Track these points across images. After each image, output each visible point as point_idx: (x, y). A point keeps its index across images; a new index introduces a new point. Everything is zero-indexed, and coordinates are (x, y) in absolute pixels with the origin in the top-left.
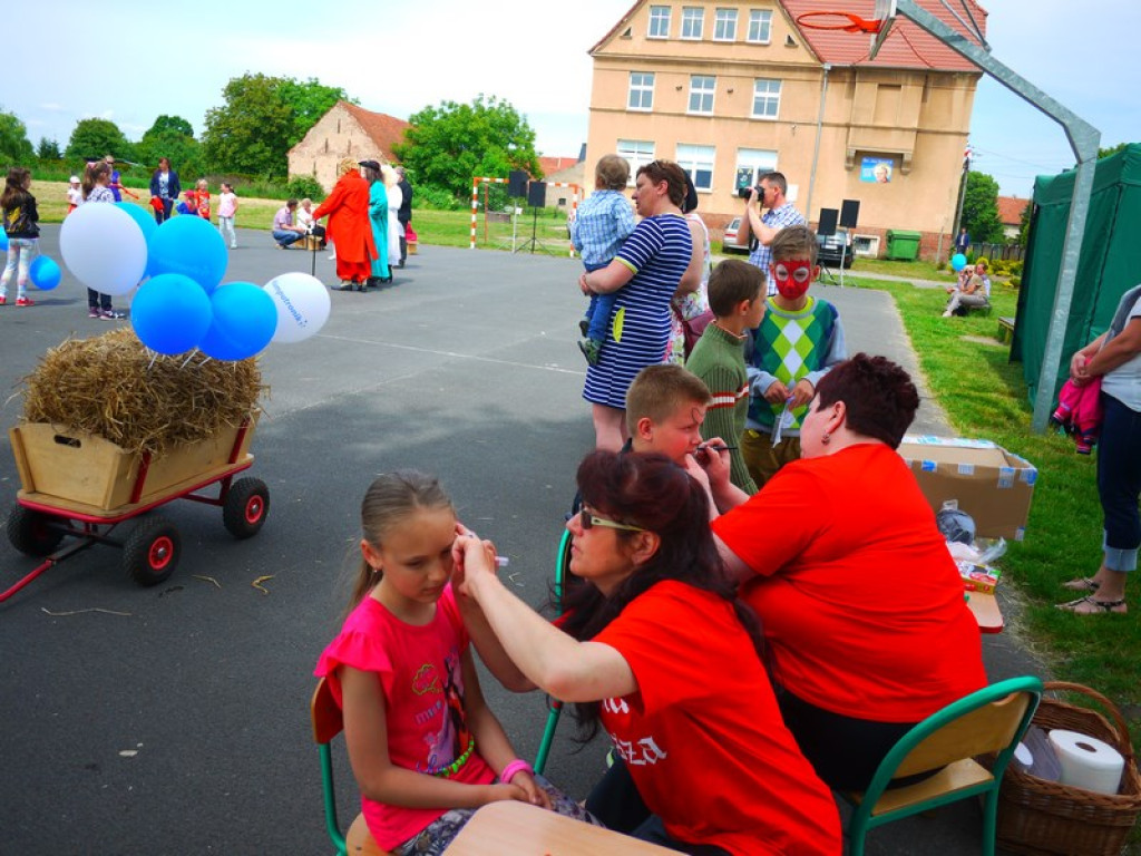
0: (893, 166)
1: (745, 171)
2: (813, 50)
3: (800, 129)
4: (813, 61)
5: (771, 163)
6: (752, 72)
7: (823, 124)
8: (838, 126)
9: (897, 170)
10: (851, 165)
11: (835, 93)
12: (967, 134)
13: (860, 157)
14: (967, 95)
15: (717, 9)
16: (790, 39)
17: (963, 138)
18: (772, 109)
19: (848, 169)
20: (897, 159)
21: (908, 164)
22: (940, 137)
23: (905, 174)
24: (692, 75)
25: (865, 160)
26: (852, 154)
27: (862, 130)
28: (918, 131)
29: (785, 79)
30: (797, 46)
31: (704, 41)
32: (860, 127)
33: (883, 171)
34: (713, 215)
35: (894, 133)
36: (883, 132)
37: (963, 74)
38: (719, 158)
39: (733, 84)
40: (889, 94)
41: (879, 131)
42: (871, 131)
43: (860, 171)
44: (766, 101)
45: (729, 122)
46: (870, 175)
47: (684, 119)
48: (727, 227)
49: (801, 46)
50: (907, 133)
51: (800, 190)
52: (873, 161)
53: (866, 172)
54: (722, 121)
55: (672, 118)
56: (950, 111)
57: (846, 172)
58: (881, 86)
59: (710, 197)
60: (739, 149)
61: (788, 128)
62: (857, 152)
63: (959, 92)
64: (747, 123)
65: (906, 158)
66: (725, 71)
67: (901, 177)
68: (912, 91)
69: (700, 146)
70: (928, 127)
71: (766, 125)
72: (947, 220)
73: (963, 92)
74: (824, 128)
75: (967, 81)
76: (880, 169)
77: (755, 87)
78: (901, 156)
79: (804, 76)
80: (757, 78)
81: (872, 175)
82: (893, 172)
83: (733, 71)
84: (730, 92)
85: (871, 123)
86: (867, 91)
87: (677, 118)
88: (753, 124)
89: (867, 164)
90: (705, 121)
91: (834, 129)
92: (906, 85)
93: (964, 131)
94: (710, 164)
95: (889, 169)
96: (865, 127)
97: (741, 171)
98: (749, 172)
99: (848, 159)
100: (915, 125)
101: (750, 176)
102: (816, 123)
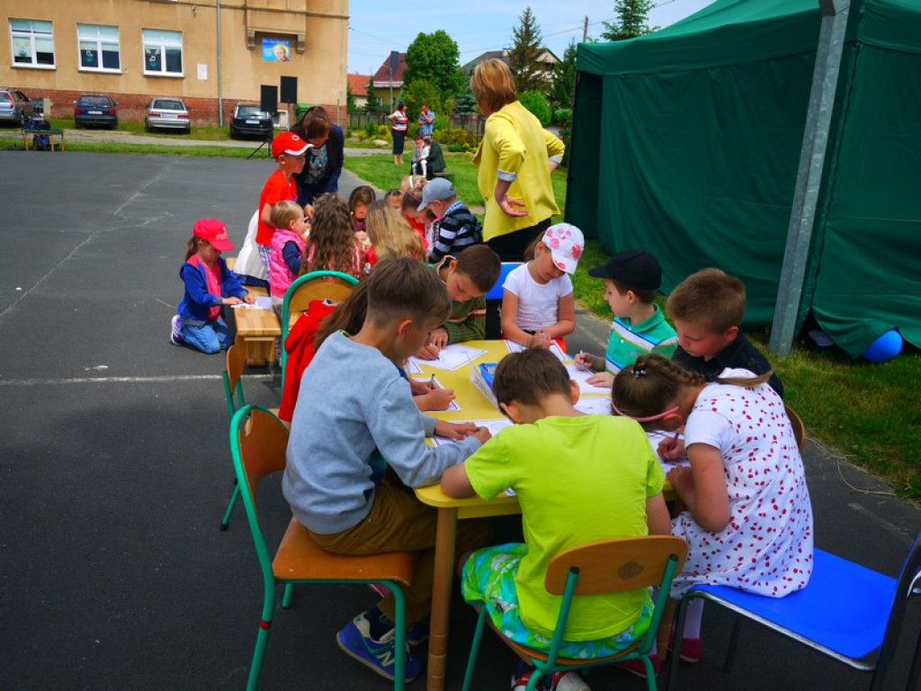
0: (289, 46)
1: (153, 51)
3: (200, 10)
5: (175, 43)
7: (221, 6)
8: (235, 8)
9: (294, 50)
10: (253, 45)
12: (347, 18)
13: (259, 39)
17: (344, 21)
19: (251, 49)
20: (292, 39)
21: (303, 44)
22: (326, 19)
23: (301, 53)
25: (265, 41)
26: (253, 35)
27: (258, 12)
28: (307, 15)
32: (255, 9)
33: (282, 51)
34: (128, 96)
35: (286, 15)
36: (277, 14)
38: (123, 39)
41: (274, 14)
42: (266, 13)
43: (262, 51)
46: (271, 55)
48: (148, 106)
50: (298, 16)
51: (209, 70)
52: (272, 42)
53: (267, 51)
57: (249, 52)
59: (122, 78)
60: (143, 29)
61: (189, 9)
62: (257, 33)
65: (300, 39)
67: (298, 56)
69: (101, 26)
70: (315, 11)
71: (166, 5)
72: (341, 93)
74: (224, 10)
76: (279, 49)
78: (295, 37)
81: (273, 53)
82: (291, 53)
85: (265, 6)
88: (153, 5)
89: (265, 44)
91: (232, 11)
93: (345, 15)
94: (116, 45)
95: (287, 49)
96: (261, 10)
97: (148, 52)
98: (157, 53)
99: (249, 40)
100: (303, 8)
101: (158, 57)
102: (215, 4)
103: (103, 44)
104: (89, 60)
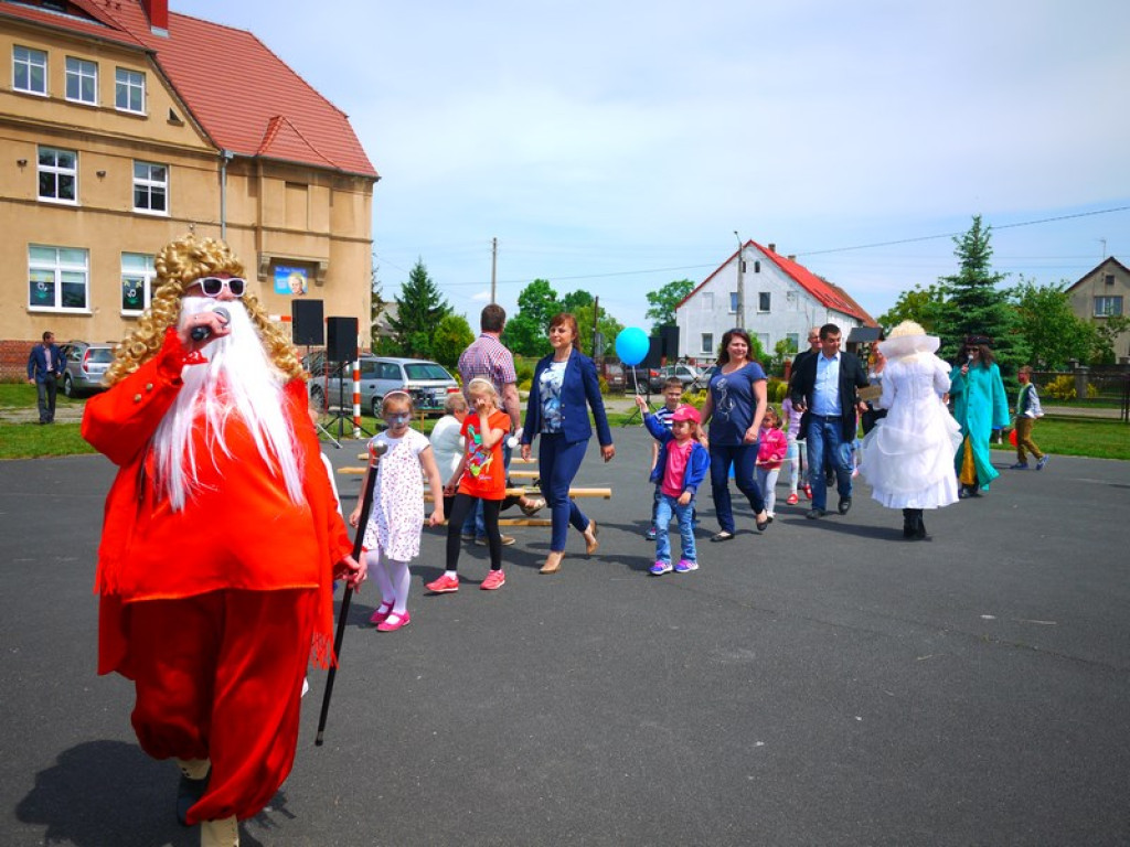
0: (308, 276)
1: (133, 283)
2: (202, 131)
3: (198, 230)
4: (204, 146)
6: (128, 152)
7: (229, 225)
8: (243, 227)
9: (312, 281)
10: (265, 275)
11: (236, 187)
12: (370, 242)
13: (273, 267)
14: (365, 200)
15: (68, 57)
16: (173, 116)
17: (368, 246)
18: (159, 202)
19: (261, 280)
20: (311, 267)
21: (324, 273)
22: (349, 244)
23: (321, 285)
24: (40, 145)
25: (278, 269)
26: (267, 262)
27: (275, 233)
28: (330, 237)
29: (173, 165)
30: (182, 125)
31: (53, 100)
32: (272, 230)
33: (297, 282)
35: (308, 238)
36: (297, 237)
37: (361, 177)
38: (93, 267)
39: (103, 164)
40: (297, 194)
41: (294, 236)
42: (284, 235)
43: (274, 281)
44: (150, 191)
45: (105, 216)
46: (284, 287)
47: (36, 209)
49: (187, 123)
50: (321, 238)
52: (286, 270)
54: (95, 215)
55: (14, 205)
56: (353, 218)
57: (259, 283)
58: (289, 184)
59: (90, 320)
60: (124, 254)
61: (185, 226)
62: (271, 260)
63: (358, 197)
64: (131, 219)
65: (322, 267)
66: (90, 146)
67: (316, 288)
68: (318, 193)
70: (334, 234)
71: (156, 222)
72: (365, 334)
73: (361, 198)
74: (230, 230)
75: (364, 185)
76: (295, 279)
77: (133, 172)
78: (316, 264)
79: (197, 163)
80: (136, 160)
81: (287, 285)
82: (308, 283)
83: (102, 147)
84: (101, 175)
85: (283, 226)
86: (273, 188)
87: (23, 207)
88: (138, 221)
89: (279, 273)
90: (70, 213)
91: (240, 231)
92: (313, 184)
93: (368, 238)
94: (83, 274)
95: (304, 279)
96: (278, 230)
97: (127, 283)
98: (139, 285)
99: (261, 268)
100: (326, 230)
101: (140, 292)
102: (219, 222)
103: (63, 273)
104: (42, 296)
